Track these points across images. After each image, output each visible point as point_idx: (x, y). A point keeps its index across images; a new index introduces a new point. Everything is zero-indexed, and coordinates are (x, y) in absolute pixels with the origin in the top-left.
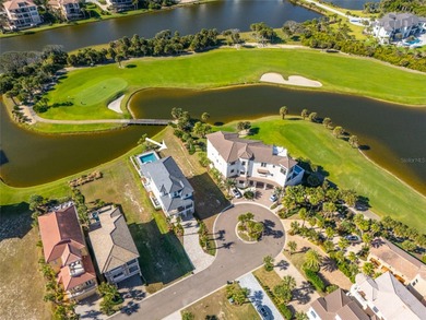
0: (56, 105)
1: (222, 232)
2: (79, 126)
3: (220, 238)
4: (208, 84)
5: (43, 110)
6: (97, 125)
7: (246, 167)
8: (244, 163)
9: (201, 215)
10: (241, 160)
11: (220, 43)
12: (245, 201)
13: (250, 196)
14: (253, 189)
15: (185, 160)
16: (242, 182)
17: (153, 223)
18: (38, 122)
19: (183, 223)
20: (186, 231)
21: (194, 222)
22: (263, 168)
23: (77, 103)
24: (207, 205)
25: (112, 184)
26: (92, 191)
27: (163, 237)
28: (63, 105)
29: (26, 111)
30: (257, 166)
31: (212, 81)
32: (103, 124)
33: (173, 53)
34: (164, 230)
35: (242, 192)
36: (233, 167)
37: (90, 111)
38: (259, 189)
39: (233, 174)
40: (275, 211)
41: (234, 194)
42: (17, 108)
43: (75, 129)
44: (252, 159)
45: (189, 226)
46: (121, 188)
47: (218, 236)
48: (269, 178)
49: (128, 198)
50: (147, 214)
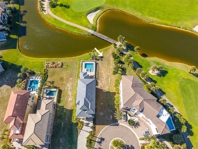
0: (61, 5)
1: (102, 139)
2: (68, 25)
3: (100, 143)
6: (75, 28)
9: (97, 121)
15: (108, 76)
17: (71, 111)
18: (48, 14)
19: (85, 122)
20: (85, 128)
21: (91, 124)
22: (146, 118)
23: (72, 7)
24: (104, 116)
25: (64, 74)
26: (53, 74)
27: (71, 124)
28: (65, 6)
29: (46, 4)
34: (74, 121)
35: (129, 118)
39: (127, 108)
44: (142, 111)
45: (87, 125)
46: (67, 80)
47: (99, 140)
48: (148, 123)
50: (71, 104)
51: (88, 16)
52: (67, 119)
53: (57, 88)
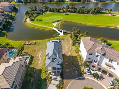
0: (37, 20)
2: (40, 27)
5: (32, 20)
6: (45, 28)
7: (99, 58)
8: (97, 56)
9: (64, 76)
10: (97, 54)
11: (102, 13)
12: (93, 78)
14: (100, 73)
16: (94, 67)
18: (29, 23)
19: (53, 77)
20: (53, 82)
21: (59, 78)
22: (110, 63)
23: (43, 20)
24: (70, 72)
25: (37, 48)
26: (28, 48)
27: (40, 80)
28: (39, 20)
29: (28, 20)
30: (106, 60)
31: (95, 23)
32: (47, 28)
34: (43, 76)
35: (92, 72)
36: (90, 56)
37: (46, 23)
38: (103, 75)
39: (89, 60)
41: (87, 72)
42: (26, 18)
43: (38, 28)
44: (104, 55)
45: (55, 79)
46: (39, 51)
48: (112, 70)
50: (41, 65)
51: (53, 24)
52: (36, 76)
53: (30, 55)
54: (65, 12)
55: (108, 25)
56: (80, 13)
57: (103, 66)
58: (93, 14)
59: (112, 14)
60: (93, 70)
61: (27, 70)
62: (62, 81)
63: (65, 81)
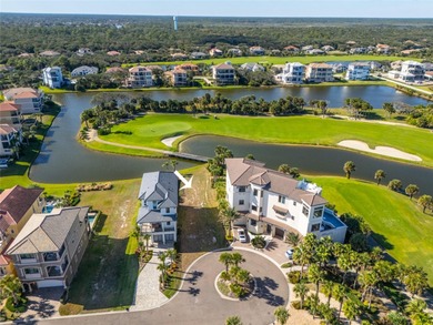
0: (118, 132)
1: (197, 274)
2: (125, 149)
3: (190, 280)
4: (272, 139)
5: (104, 133)
6: (141, 151)
7: (258, 198)
8: (255, 192)
9: (183, 247)
10: (253, 187)
11: (305, 112)
13: (260, 243)
15: (203, 192)
16: (254, 223)
17: (125, 242)
18: (94, 141)
19: (157, 250)
20: (155, 259)
23: (136, 133)
24: (198, 239)
25: (114, 196)
26: (91, 198)
28: (124, 133)
29: (92, 133)
30: (273, 200)
31: (278, 137)
32: (146, 151)
33: (252, 114)
36: (242, 196)
37: (142, 140)
39: (242, 208)
40: (285, 271)
42: (86, 129)
43: (119, 151)
44: (267, 187)
46: (120, 203)
47: (191, 276)
48: (289, 222)
49: (120, 212)
50: (125, 232)
51: (163, 141)
52: (113, 254)
53: (96, 212)
54: (200, 111)
55: (313, 141)
56: (242, 114)
57: (271, 215)
58: (277, 114)
59: (330, 114)
60: (252, 234)
61: (91, 242)
62: (178, 257)
63: (184, 256)
